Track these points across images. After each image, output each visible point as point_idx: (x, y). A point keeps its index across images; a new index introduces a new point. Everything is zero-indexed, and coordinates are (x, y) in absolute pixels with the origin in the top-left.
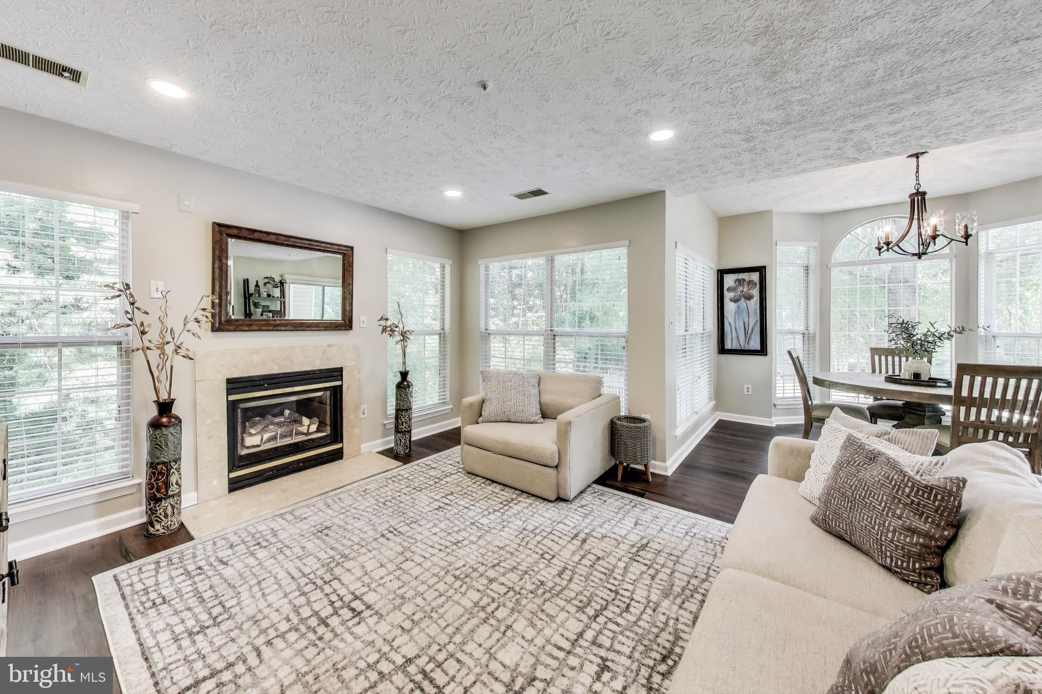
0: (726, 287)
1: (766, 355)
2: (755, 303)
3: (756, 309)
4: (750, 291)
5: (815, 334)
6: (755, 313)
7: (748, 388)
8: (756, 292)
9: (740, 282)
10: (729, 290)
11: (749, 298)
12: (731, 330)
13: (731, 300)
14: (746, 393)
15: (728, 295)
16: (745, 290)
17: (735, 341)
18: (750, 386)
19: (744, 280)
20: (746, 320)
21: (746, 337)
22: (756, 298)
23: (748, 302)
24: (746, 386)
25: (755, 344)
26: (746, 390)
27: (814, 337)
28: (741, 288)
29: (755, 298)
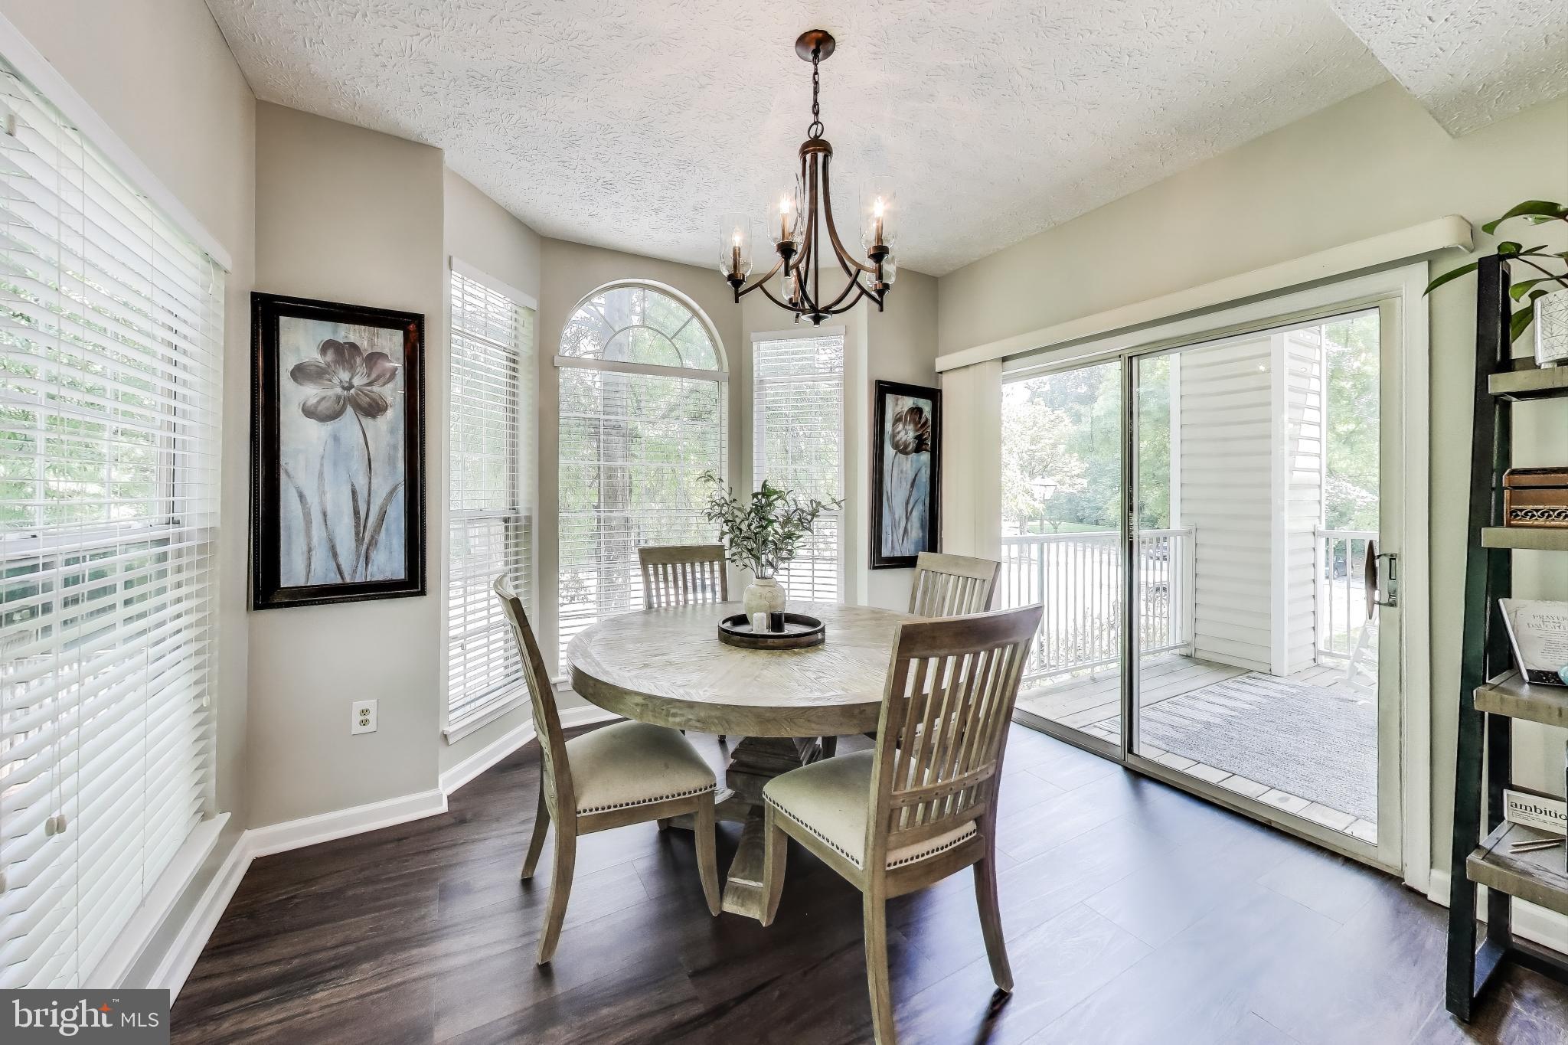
0: (287, 362)
1: (423, 593)
2: (389, 426)
3: (395, 448)
4: (375, 388)
5: (529, 519)
6: (392, 461)
7: (364, 712)
8: (394, 393)
9: (345, 353)
10: (301, 373)
11: (373, 409)
12: (307, 515)
13: (309, 412)
14: (357, 729)
15: (293, 395)
16: (357, 381)
17: (320, 557)
18: (370, 704)
19: (353, 347)
20: (361, 482)
21: (359, 539)
22: (395, 414)
23: (367, 422)
24: (358, 705)
25: (390, 563)
26: (357, 718)
27: (528, 527)
28: (345, 376)
29: (390, 413)
